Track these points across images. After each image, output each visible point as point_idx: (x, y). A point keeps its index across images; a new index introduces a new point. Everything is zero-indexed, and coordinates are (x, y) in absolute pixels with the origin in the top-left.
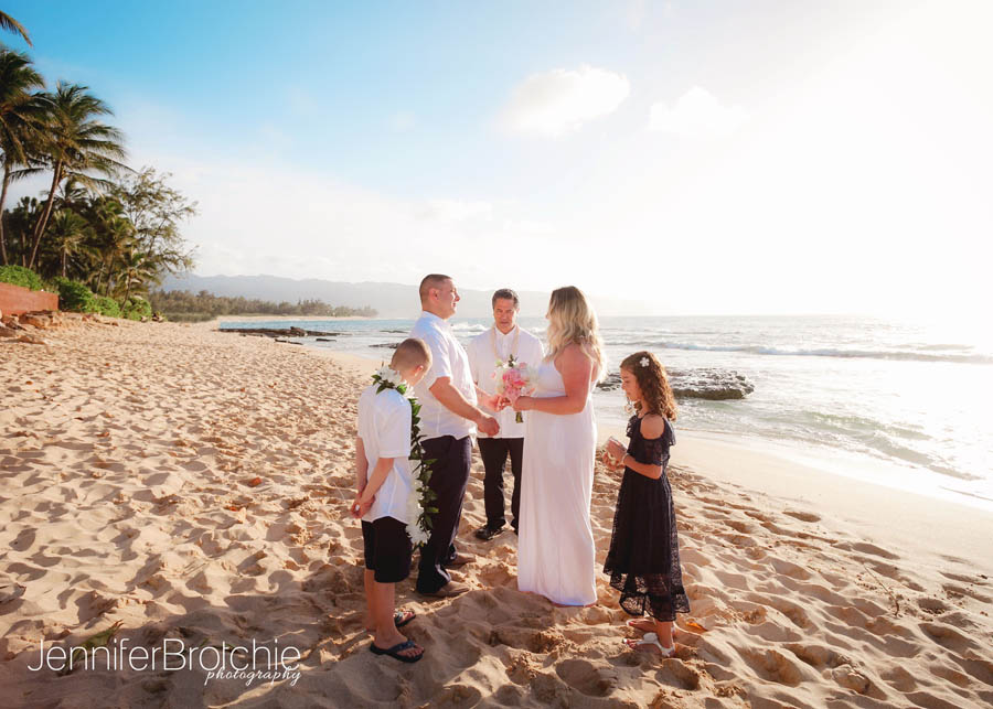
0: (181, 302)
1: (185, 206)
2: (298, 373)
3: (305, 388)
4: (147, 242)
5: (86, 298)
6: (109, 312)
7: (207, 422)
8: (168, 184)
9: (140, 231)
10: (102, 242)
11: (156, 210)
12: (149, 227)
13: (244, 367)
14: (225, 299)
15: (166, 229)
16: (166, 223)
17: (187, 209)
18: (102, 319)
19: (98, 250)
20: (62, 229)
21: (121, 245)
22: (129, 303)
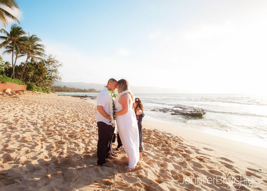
0: (59, 89)
1: (60, 64)
2: (82, 107)
3: (82, 110)
4: (50, 73)
5: (33, 87)
6: (39, 91)
7: (48, 118)
8: (56, 59)
9: (49, 71)
10: (39, 73)
11: (53, 65)
12: (51, 69)
13: (68, 105)
14: (70, 88)
15: (55, 70)
16: (55, 69)
17: (60, 65)
18: (37, 92)
19: (38, 75)
20: (29, 70)
21: (44, 74)
22: (45, 89)
